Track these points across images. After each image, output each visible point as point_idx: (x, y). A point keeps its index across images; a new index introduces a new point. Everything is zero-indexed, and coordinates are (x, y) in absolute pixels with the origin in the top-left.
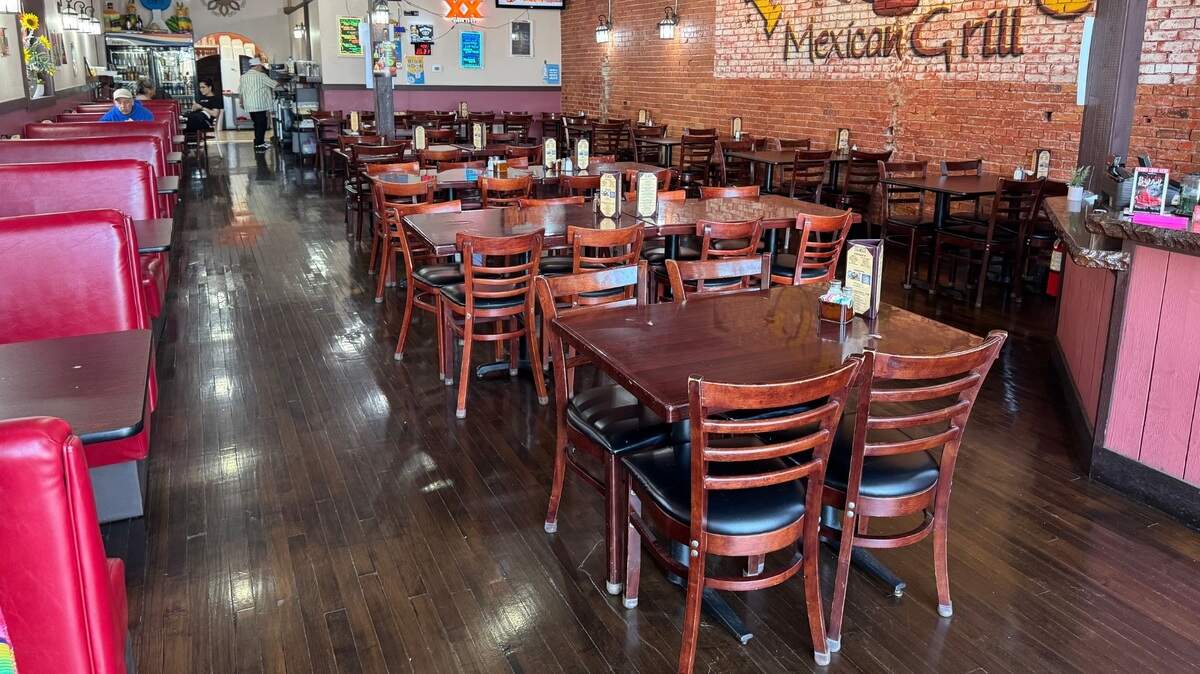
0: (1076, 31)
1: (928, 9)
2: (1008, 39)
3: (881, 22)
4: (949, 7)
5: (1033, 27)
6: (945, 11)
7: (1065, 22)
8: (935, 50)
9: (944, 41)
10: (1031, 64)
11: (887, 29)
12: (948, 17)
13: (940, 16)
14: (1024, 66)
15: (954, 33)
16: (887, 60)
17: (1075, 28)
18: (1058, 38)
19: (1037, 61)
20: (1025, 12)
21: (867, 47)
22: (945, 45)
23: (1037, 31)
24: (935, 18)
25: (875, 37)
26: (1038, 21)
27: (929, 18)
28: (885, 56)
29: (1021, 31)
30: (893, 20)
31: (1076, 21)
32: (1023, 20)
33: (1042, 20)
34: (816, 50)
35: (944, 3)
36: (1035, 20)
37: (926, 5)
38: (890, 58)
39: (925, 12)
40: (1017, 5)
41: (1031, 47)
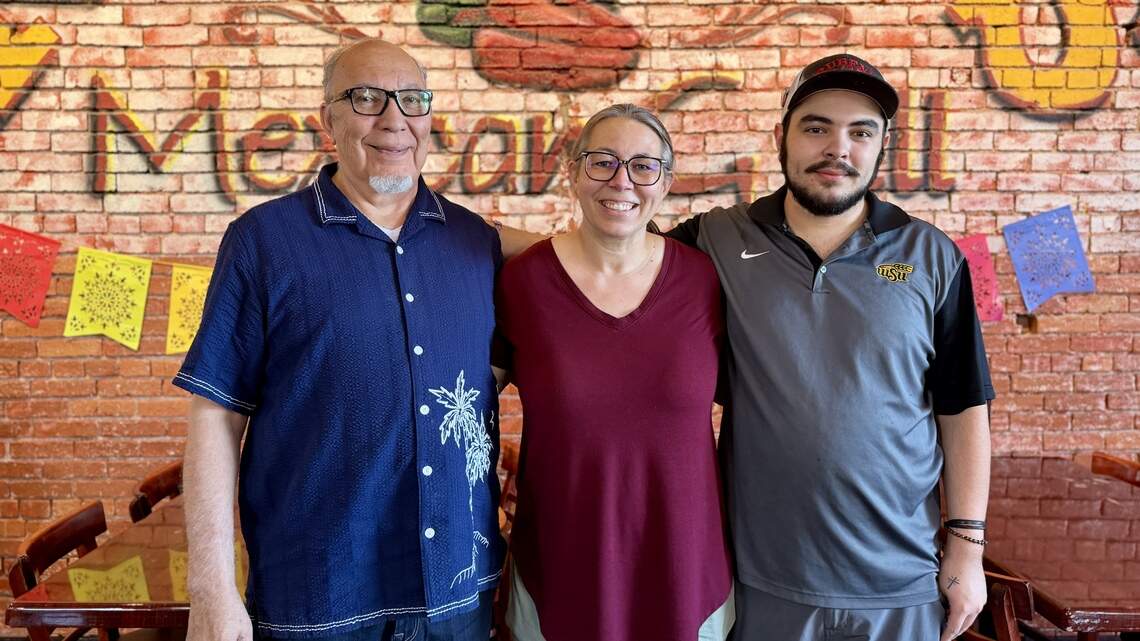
0: (1079, 147)
1: (669, 80)
2: (915, 160)
3: (512, 105)
4: (739, 77)
5: (977, 133)
6: (729, 87)
7: (1055, 127)
8: (701, 179)
9: (730, 159)
10: (977, 214)
11: (530, 123)
12: (738, 101)
13: (712, 98)
14: (961, 218)
15: (758, 141)
16: (538, 202)
17: (1079, 140)
18: (1040, 160)
19: (995, 207)
20: (951, 100)
21: (464, 166)
22: (733, 168)
23: (987, 142)
24: (696, 102)
25: (491, 142)
26: (990, 121)
27: (677, 100)
28: (529, 193)
29: (947, 142)
30: (552, 100)
31: (1079, 124)
32: (950, 118)
33: (1000, 120)
34: (243, 169)
35: (718, 67)
36: (982, 119)
37: (659, 70)
38: (548, 198)
39: (658, 86)
40: (934, 84)
41: (976, 178)
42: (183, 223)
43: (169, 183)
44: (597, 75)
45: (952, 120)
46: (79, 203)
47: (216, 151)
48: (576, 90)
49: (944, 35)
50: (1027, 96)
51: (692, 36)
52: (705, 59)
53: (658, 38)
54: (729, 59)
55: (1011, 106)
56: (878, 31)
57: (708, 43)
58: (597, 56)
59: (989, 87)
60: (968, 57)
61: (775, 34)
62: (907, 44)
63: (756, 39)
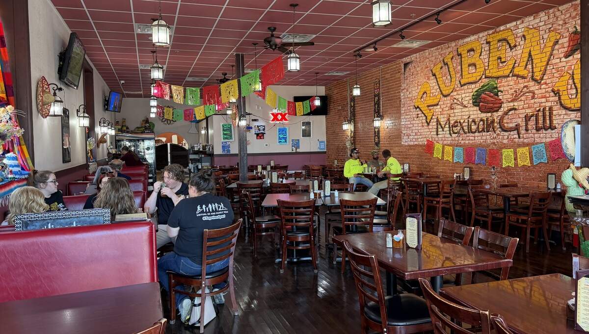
2: (548, 122)
3: (484, 116)
4: (517, 107)
5: (560, 115)
6: (515, 109)
7: (575, 112)
8: (511, 128)
9: (516, 123)
11: (487, 119)
12: (517, 112)
13: (513, 112)
14: (557, 134)
15: (520, 120)
16: (488, 133)
20: (555, 108)
21: (478, 127)
22: (516, 125)
23: (562, 117)
24: (510, 113)
25: (481, 123)
26: (562, 112)
27: (508, 113)
28: (487, 132)
29: (554, 117)
30: (490, 114)
33: (564, 112)
34: (452, 130)
35: (514, 106)
36: (560, 112)
37: (505, 107)
38: (490, 132)
39: (505, 110)
40: (550, 105)
41: (560, 125)
42: (446, 139)
43: (444, 132)
44: (496, 109)
45: (554, 113)
46: (436, 136)
47: (449, 127)
48: (493, 112)
49: (552, 94)
50: (569, 106)
51: (510, 100)
52: (512, 104)
53: (505, 101)
54: (516, 104)
55: (566, 108)
56: (540, 95)
57: (513, 101)
58: (496, 105)
59: (561, 105)
60: (557, 98)
61: (523, 98)
62: (545, 97)
63: (520, 99)
